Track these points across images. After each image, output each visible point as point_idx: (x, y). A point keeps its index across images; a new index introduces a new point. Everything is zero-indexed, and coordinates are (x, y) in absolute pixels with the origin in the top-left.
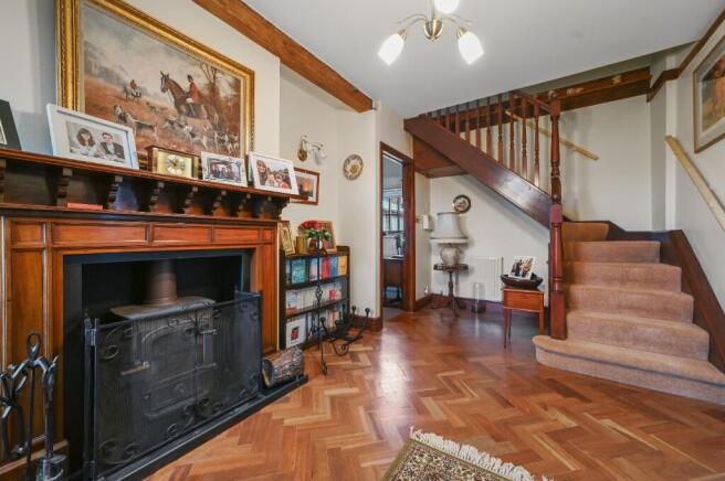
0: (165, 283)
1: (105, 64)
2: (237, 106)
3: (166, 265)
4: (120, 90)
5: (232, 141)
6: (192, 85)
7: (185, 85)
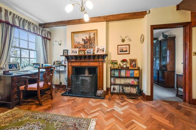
0: (87, 72)
1: (76, 41)
2: (94, 38)
3: (87, 69)
4: (77, 44)
5: (93, 45)
6: (86, 38)
7: (85, 39)
